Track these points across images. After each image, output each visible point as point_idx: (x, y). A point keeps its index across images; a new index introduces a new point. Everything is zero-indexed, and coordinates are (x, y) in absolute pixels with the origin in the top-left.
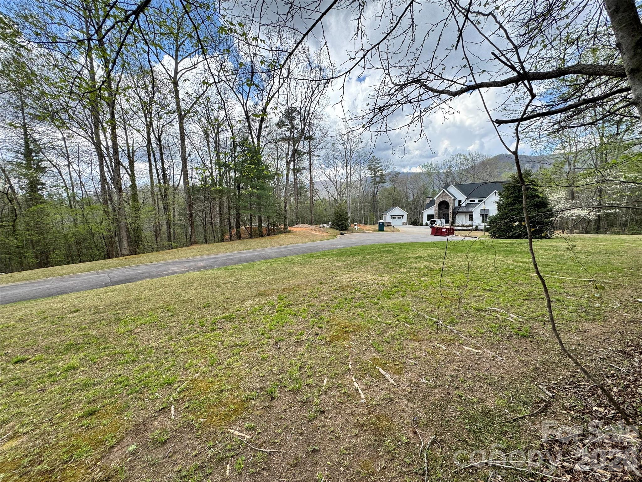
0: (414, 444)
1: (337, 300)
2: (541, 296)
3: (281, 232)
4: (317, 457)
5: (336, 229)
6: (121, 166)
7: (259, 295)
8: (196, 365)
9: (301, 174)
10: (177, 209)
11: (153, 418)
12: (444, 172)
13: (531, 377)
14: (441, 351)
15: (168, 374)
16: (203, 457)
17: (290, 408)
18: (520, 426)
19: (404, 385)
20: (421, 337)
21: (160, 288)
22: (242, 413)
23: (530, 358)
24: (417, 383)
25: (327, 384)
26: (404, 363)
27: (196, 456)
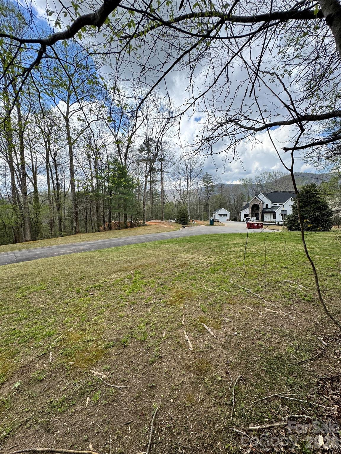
0: (226, 381)
1: (177, 275)
2: (321, 272)
3: (140, 226)
4: (154, 392)
5: (180, 223)
6: (27, 178)
7: (121, 270)
8: (71, 322)
9: (155, 184)
10: (67, 208)
11: (35, 361)
12: (255, 184)
13: (313, 331)
14: (249, 311)
15: (50, 328)
16: (70, 392)
17: (138, 354)
18: (303, 368)
19: (221, 337)
20: (235, 301)
21: (50, 265)
22: (102, 358)
23: (313, 317)
24: (230, 336)
25: (165, 336)
26: (222, 320)
27: (65, 390)
